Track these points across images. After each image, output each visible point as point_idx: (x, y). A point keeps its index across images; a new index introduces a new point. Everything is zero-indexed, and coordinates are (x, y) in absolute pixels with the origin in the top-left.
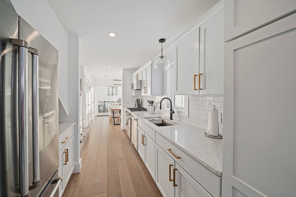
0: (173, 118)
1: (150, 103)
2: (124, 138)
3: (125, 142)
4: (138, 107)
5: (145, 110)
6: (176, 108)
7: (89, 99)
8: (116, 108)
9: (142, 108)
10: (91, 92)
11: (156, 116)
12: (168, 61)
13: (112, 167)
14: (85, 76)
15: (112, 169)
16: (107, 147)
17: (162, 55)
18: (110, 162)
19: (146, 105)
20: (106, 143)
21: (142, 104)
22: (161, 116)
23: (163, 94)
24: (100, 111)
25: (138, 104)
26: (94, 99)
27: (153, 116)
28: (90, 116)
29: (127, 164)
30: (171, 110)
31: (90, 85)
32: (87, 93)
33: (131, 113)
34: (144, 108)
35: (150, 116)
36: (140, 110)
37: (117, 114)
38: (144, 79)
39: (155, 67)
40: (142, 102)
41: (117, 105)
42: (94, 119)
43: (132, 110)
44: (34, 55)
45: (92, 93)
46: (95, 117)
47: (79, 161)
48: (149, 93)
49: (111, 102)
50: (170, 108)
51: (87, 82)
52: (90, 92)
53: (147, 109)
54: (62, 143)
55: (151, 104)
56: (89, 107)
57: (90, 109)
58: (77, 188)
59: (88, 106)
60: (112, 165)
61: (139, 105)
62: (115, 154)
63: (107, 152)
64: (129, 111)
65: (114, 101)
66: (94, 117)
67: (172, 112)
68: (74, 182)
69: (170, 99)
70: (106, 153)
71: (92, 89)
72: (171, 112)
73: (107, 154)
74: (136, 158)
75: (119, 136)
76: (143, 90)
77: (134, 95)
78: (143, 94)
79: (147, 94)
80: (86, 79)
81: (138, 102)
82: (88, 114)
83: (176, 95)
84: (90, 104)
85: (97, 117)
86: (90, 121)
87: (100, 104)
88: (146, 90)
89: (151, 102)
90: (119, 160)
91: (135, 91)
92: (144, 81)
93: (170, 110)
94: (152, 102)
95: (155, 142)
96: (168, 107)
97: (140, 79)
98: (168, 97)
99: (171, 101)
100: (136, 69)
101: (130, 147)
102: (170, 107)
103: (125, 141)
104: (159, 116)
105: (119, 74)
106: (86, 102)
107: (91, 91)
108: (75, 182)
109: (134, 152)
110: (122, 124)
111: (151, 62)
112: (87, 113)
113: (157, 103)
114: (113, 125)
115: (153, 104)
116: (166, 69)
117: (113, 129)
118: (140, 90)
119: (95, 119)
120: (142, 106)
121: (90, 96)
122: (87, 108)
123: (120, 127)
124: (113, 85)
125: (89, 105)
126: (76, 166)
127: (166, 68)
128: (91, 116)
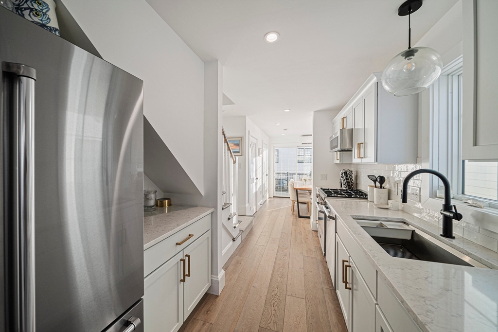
0: (455, 232)
1: (375, 181)
2: (313, 248)
3: (312, 258)
4: (347, 188)
5: (363, 196)
6: (470, 202)
7: (259, 170)
8: (303, 187)
9: (357, 190)
10: (262, 158)
11: (390, 215)
12: (434, 58)
13: (273, 308)
14: (249, 131)
15: (273, 312)
16: (276, 260)
17: (410, 48)
18: (273, 294)
19: (365, 185)
20: (276, 250)
21: (358, 182)
22: (408, 220)
23: (416, 159)
24: (277, 189)
25: (348, 182)
26: (269, 168)
27: (382, 214)
28: (260, 196)
29: (307, 314)
30: (447, 207)
31: (260, 146)
32: (254, 159)
33: (326, 200)
34: (360, 192)
35: (376, 214)
36: (350, 196)
37: (305, 197)
38: (359, 126)
39: (387, 88)
40: (356, 176)
41: (306, 180)
42: (268, 202)
43: (329, 193)
44: (22, 77)
45: (265, 160)
46: (270, 198)
47: (219, 276)
48: (370, 158)
49: (296, 174)
50: (443, 202)
51: (255, 141)
52: (259, 158)
53: (366, 195)
54: (177, 244)
55: (378, 184)
56: (258, 183)
57: (261, 184)
58: (205, 327)
59: (255, 181)
60: (276, 304)
61: (349, 184)
62: (286, 279)
63: (273, 271)
64: (323, 195)
65: (306, 172)
66: (268, 197)
67: (452, 215)
68: (206, 312)
69: (444, 174)
70: (271, 272)
71: (265, 153)
72: (448, 214)
73: (272, 275)
74: (330, 305)
75: (303, 242)
76: (355, 151)
77: (338, 162)
78: (356, 160)
79: (364, 161)
80: (251, 136)
81: (347, 176)
82: (256, 193)
83: (470, 160)
84: (259, 176)
85: (272, 199)
86: (258, 204)
87: (279, 177)
88: (362, 150)
89: (378, 180)
90: (292, 296)
91: (340, 154)
92: (358, 129)
93: (442, 208)
94: (382, 180)
95: (375, 302)
96: (433, 195)
97: (349, 126)
98: (435, 169)
99: (449, 180)
100: (339, 108)
101: (321, 272)
102: (443, 195)
103: (313, 256)
104: (400, 216)
105: (307, 123)
106: (251, 174)
107: (261, 155)
108: (208, 311)
109: (328, 287)
110: (312, 217)
111: (375, 78)
112: (254, 192)
113: (396, 183)
114: (297, 216)
115: (383, 185)
116: (426, 86)
117: (296, 225)
118: (350, 150)
119: (270, 201)
120: (356, 187)
121: (261, 164)
122: (254, 184)
123: (309, 223)
124: (300, 145)
125: (257, 179)
126: (213, 284)
127: (424, 83)
128: (263, 197)
